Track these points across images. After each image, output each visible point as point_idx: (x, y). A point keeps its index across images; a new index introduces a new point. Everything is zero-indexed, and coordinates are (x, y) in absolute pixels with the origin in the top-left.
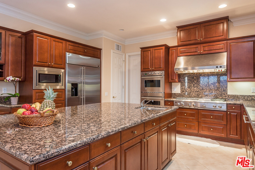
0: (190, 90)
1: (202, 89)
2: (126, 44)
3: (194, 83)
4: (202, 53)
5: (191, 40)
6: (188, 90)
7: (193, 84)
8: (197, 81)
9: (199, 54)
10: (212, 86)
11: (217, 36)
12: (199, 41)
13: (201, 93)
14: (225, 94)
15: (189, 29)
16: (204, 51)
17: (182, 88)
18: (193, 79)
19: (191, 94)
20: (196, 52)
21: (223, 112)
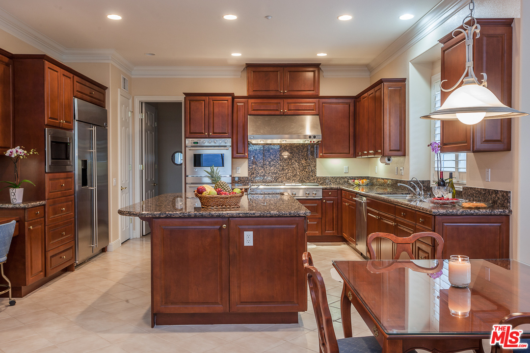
0: (264, 172)
1: (283, 169)
2: (133, 77)
3: (270, 160)
4: (286, 113)
5: (269, 91)
6: (260, 171)
7: (269, 162)
8: (274, 156)
9: (282, 113)
10: (297, 164)
11: (306, 89)
12: (282, 94)
13: (281, 175)
14: (313, 176)
15: (267, 71)
16: (289, 110)
17: (251, 167)
18: (269, 154)
19: (266, 177)
20: (278, 110)
21: (317, 201)
